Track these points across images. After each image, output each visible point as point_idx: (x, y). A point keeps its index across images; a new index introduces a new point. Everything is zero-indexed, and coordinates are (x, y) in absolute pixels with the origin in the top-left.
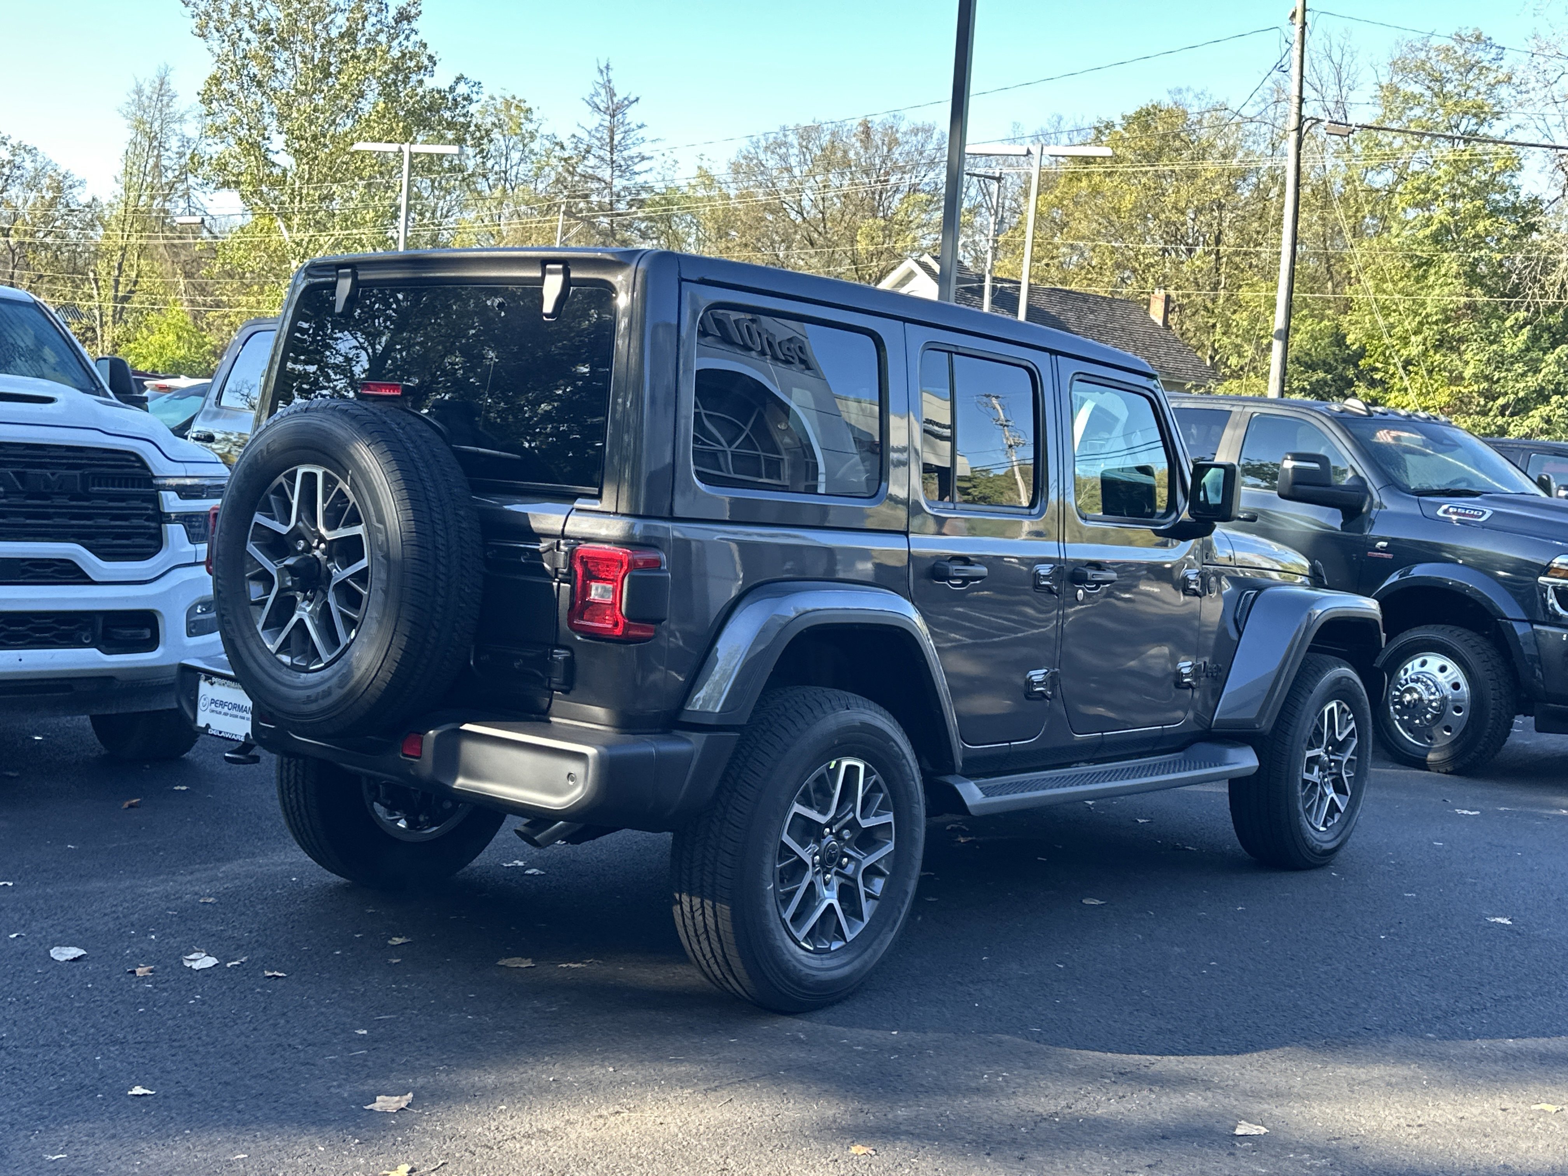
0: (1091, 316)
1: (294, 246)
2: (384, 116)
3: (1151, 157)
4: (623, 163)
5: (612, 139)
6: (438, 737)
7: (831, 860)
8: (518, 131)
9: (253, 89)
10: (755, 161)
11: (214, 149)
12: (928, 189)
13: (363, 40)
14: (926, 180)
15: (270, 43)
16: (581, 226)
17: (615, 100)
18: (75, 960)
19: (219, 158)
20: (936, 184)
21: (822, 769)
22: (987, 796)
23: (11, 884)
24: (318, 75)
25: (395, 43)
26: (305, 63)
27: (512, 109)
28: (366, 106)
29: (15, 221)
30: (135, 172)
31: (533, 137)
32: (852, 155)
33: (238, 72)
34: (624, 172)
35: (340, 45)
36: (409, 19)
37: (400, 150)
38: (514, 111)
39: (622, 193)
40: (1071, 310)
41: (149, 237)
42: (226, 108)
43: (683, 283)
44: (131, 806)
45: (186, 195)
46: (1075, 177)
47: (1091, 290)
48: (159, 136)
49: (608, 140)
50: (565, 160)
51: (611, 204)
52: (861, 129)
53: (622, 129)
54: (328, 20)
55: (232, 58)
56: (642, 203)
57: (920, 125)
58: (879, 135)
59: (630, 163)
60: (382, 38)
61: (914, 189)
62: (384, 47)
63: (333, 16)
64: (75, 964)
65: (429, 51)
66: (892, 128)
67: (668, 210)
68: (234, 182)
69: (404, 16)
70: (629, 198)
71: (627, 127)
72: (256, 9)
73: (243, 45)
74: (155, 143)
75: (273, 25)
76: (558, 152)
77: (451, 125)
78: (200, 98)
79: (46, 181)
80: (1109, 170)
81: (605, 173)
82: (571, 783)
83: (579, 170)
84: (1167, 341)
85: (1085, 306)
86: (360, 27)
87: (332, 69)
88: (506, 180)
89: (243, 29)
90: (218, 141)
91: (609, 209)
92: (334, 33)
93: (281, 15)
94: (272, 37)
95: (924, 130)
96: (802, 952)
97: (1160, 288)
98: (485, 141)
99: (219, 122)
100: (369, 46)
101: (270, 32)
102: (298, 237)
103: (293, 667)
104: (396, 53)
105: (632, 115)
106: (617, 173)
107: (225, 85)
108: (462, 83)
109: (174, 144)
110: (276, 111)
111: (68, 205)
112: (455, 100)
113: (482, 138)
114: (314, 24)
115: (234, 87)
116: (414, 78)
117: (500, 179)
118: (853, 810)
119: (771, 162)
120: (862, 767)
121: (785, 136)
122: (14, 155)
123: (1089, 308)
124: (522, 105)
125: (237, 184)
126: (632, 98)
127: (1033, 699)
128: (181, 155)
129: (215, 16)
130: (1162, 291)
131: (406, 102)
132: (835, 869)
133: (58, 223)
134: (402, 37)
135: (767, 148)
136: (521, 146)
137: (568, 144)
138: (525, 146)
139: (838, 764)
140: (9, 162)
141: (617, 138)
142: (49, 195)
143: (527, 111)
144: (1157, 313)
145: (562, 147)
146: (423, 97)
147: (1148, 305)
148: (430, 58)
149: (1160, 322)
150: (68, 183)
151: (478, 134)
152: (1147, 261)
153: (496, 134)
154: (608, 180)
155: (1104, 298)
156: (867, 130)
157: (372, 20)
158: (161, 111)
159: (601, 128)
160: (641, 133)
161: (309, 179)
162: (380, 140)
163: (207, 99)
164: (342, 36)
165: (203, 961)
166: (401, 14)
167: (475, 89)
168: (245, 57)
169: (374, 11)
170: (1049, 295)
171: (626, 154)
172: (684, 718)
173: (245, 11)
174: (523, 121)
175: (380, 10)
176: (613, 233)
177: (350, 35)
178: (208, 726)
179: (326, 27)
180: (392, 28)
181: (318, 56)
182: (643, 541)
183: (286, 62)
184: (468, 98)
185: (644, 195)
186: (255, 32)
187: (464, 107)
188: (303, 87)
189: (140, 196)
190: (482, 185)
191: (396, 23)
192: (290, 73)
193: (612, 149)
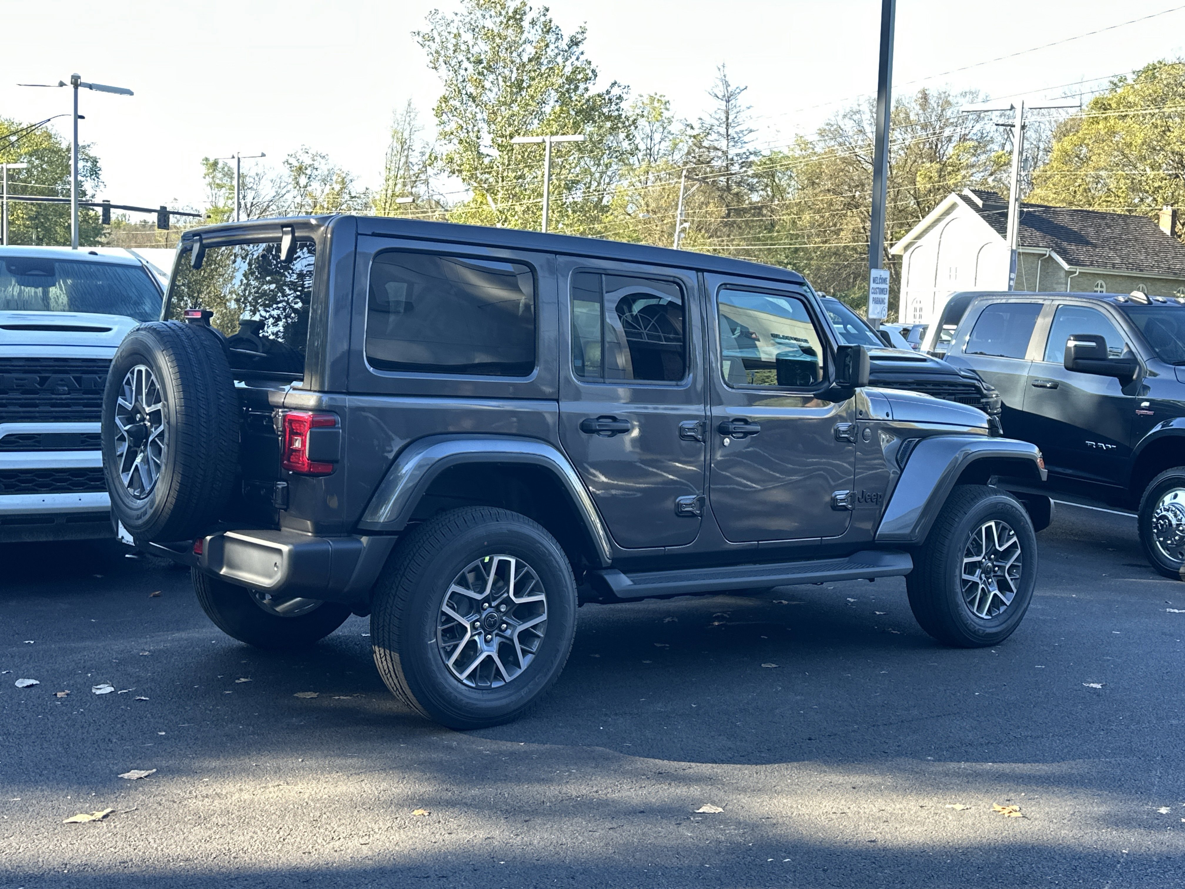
0: (1108, 231)
1: (498, 213)
2: (560, 116)
3: (1158, 101)
4: (735, 136)
5: (727, 119)
6: (211, 540)
7: (491, 626)
8: (660, 118)
9: (470, 103)
10: (835, 127)
11: (445, 149)
12: (975, 138)
13: (545, 63)
14: (975, 131)
15: (481, 70)
16: (698, 185)
17: (730, 89)
18: (28, 687)
19: (448, 155)
20: (982, 134)
21: (478, 562)
22: (635, 584)
23: (32, 642)
24: (515, 90)
25: (568, 63)
26: (505, 82)
27: (656, 102)
28: (547, 109)
29: (315, 206)
30: (393, 168)
31: (670, 122)
32: (913, 117)
33: (459, 91)
34: (736, 142)
35: (529, 67)
36: (577, 44)
37: (544, 141)
38: (656, 104)
39: (735, 158)
40: (1091, 226)
41: (403, 213)
42: (452, 118)
43: (359, 237)
44: (155, 596)
45: (427, 182)
46: (1095, 121)
47: (1110, 210)
48: (408, 141)
49: (724, 120)
50: (694, 137)
51: (727, 167)
52: (920, 96)
53: (735, 111)
54: (521, 49)
55: (455, 82)
56: (750, 165)
57: (967, 90)
58: (935, 99)
59: (741, 135)
60: (560, 59)
61: (963, 138)
62: (561, 64)
63: (524, 46)
64: (28, 690)
65: (592, 67)
66: (945, 93)
67: (773, 167)
68: (458, 170)
69: (575, 42)
70: (740, 161)
71: (738, 109)
72: (470, 46)
73: (462, 72)
74: (406, 147)
75: (483, 57)
76: (690, 132)
77: (608, 118)
78: (434, 112)
79: (334, 178)
80: (1123, 114)
81: (723, 144)
82: (276, 569)
83: (704, 144)
84: (1174, 247)
85: (1103, 223)
86: (544, 52)
87: (525, 85)
88: (651, 155)
89: (462, 61)
90: (447, 142)
91: (726, 171)
92: (525, 59)
93: (487, 49)
94: (482, 65)
95: (971, 93)
96: (464, 687)
97: (1167, 205)
98: (633, 128)
99: (448, 129)
100: (550, 66)
101: (480, 62)
102: (500, 206)
103: (135, 497)
104: (568, 70)
105: (741, 100)
106: (732, 143)
107: (451, 102)
108: (616, 86)
109: (417, 147)
110: (486, 118)
111: (350, 194)
112: (610, 99)
113: (630, 126)
114: (511, 53)
115: (457, 104)
116: (582, 86)
117: (646, 155)
118: (508, 591)
119: (849, 126)
120: (513, 561)
121: (859, 105)
122: (314, 160)
123: (1106, 224)
124: (662, 99)
125: (460, 171)
126: (742, 87)
127: (683, 516)
128: (423, 154)
129: (442, 53)
130: (1170, 208)
131: (576, 105)
132: (496, 631)
133: (344, 207)
134: (574, 58)
135: (845, 116)
136: (661, 129)
137: (697, 125)
138: (664, 128)
139: (491, 560)
140: (310, 166)
141: (731, 118)
142: (337, 187)
143: (666, 103)
144: (1165, 225)
145: (692, 128)
146: (588, 100)
147: (1158, 218)
148: (593, 71)
149: (1168, 232)
150: (349, 178)
151: (627, 124)
152: (1156, 185)
153: (641, 122)
154: (724, 148)
155: (1120, 216)
156: (925, 97)
157: (552, 46)
158: (409, 124)
159: (719, 111)
160: (748, 112)
161: (509, 165)
162: (557, 133)
163: (439, 113)
164: (530, 60)
165: (106, 689)
166: (572, 40)
167: (626, 90)
168: (464, 81)
169: (553, 40)
170: (1071, 215)
171: (738, 129)
172: (361, 526)
173: (463, 47)
174: (663, 110)
175: (557, 39)
176: (728, 188)
177: (536, 59)
178: (123, 538)
179: (519, 55)
180: (566, 51)
181: (514, 76)
182: (327, 409)
183: (492, 82)
184: (620, 98)
185: (752, 158)
186: (470, 62)
187: (617, 104)
188: (503, 99)
189: (396, 184)
190: (633, 160)
191: (569, 48)
192: (495, 90)
193: (727, 125)
